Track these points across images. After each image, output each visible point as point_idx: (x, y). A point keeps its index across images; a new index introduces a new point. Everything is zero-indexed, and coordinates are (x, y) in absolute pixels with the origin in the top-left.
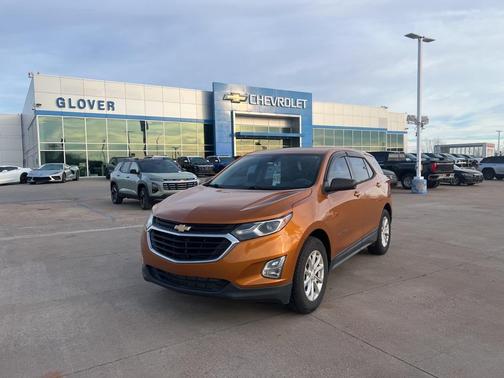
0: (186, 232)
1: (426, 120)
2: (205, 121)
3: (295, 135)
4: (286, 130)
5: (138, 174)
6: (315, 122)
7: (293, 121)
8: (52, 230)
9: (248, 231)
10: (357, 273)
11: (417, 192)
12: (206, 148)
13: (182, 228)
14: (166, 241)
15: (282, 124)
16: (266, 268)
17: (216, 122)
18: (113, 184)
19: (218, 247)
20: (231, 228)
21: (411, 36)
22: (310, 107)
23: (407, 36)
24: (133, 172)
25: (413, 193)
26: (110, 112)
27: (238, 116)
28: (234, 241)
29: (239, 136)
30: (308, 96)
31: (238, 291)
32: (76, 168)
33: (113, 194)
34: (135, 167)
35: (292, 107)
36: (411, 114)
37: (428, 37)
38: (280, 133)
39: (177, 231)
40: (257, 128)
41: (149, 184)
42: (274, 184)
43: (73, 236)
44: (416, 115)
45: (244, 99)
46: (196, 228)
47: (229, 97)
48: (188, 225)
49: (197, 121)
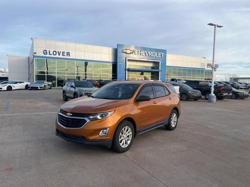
1: (217, 66)
2: (113, 62)
3: (157, 70)
4: (153, 68)
5: (74, 88)
6: (168, 64)
7: (156, 63)
8: (32, 112)
9: (95, 117)
10: (155, 138)
11: (211, 102)
12: (113, 76)
13: (69, 114)
15: (151, 65)
16: (101, 132)
17: (118, 63)
18: (64, 92)
19: (81, 123)
20: (87, 115)
21: (211, 24)
22: (165, 57)
23: (208, 24)
24: (72, 87)
25: (209, 102)
26: (68, 57)
27: (128, 60)
28: (88, 121)
29: (129, 70)
30: (165, 51)
31: (89, 141)
32: (51, 83)
33: (64, 96)
34: (73, 84)
35: (156, 57)
36: (209, 63)
37: (219, 25)
38: (150, 69)
41: (78, 92)
42: (119, 97)
43: (40, 115)
45: (132, 52)
46: (74, 114)
47: (125, 51)
48: (71, 113)
49: (109, 62)
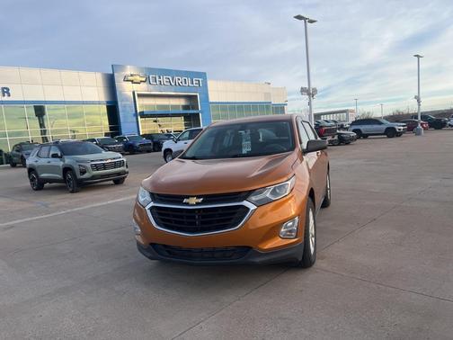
0: (197, 204)
1: (315, 91)
2: (108, 102)
3: (195, 112)
4: (185, 107)
5: (61, 157)
6: (212, 99)
7: (192, 98)
12: (111, 129)
13: (193, 201)
14: (175, 216)
15: (182, 102)
16: (282, 230)
17: (119, 103)
18: (31, 170)
19: (236, 215)
21: (299, 17)
22: (205, 85)
23: (295, 17)
24: (55, 156)
26: (6, 98)
27: (140, 96)
28: (252, 207)
29: (143, 115)
30: (203, 75)
34: (55, 151)
35: (189, 86)
38: (181, 111)
39: (187, 204)
40: (159, 106)
41: (76, 167)
42: (244, 151)
43: (12, 227)
44: (307, 86)
45: (144, 79)
46: (208, 199)
47: (130, 78)
49: (99, 103)
